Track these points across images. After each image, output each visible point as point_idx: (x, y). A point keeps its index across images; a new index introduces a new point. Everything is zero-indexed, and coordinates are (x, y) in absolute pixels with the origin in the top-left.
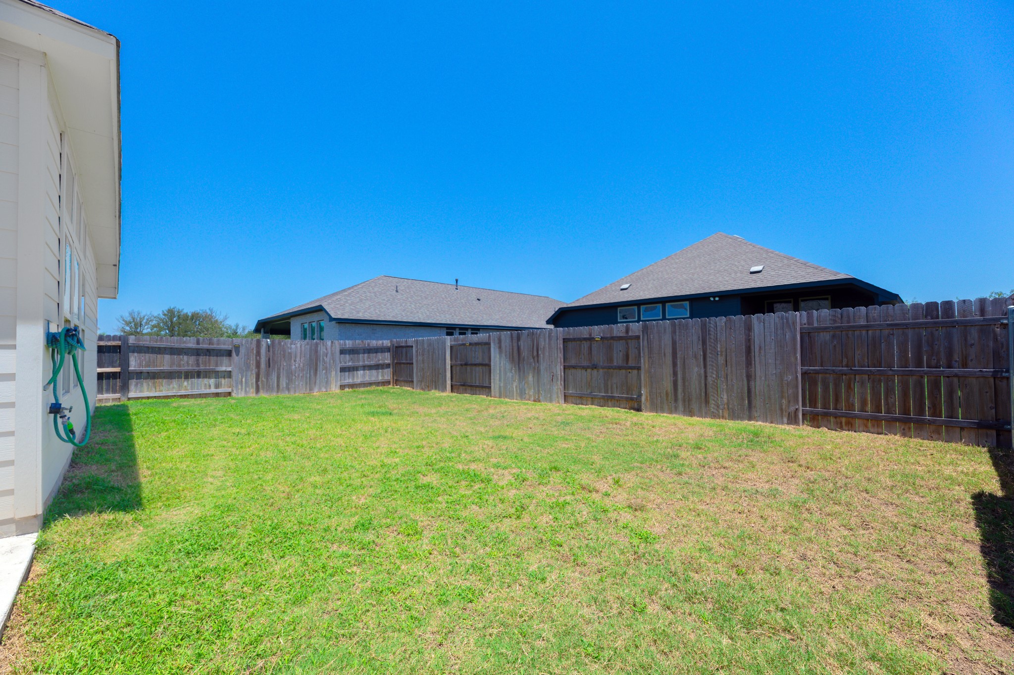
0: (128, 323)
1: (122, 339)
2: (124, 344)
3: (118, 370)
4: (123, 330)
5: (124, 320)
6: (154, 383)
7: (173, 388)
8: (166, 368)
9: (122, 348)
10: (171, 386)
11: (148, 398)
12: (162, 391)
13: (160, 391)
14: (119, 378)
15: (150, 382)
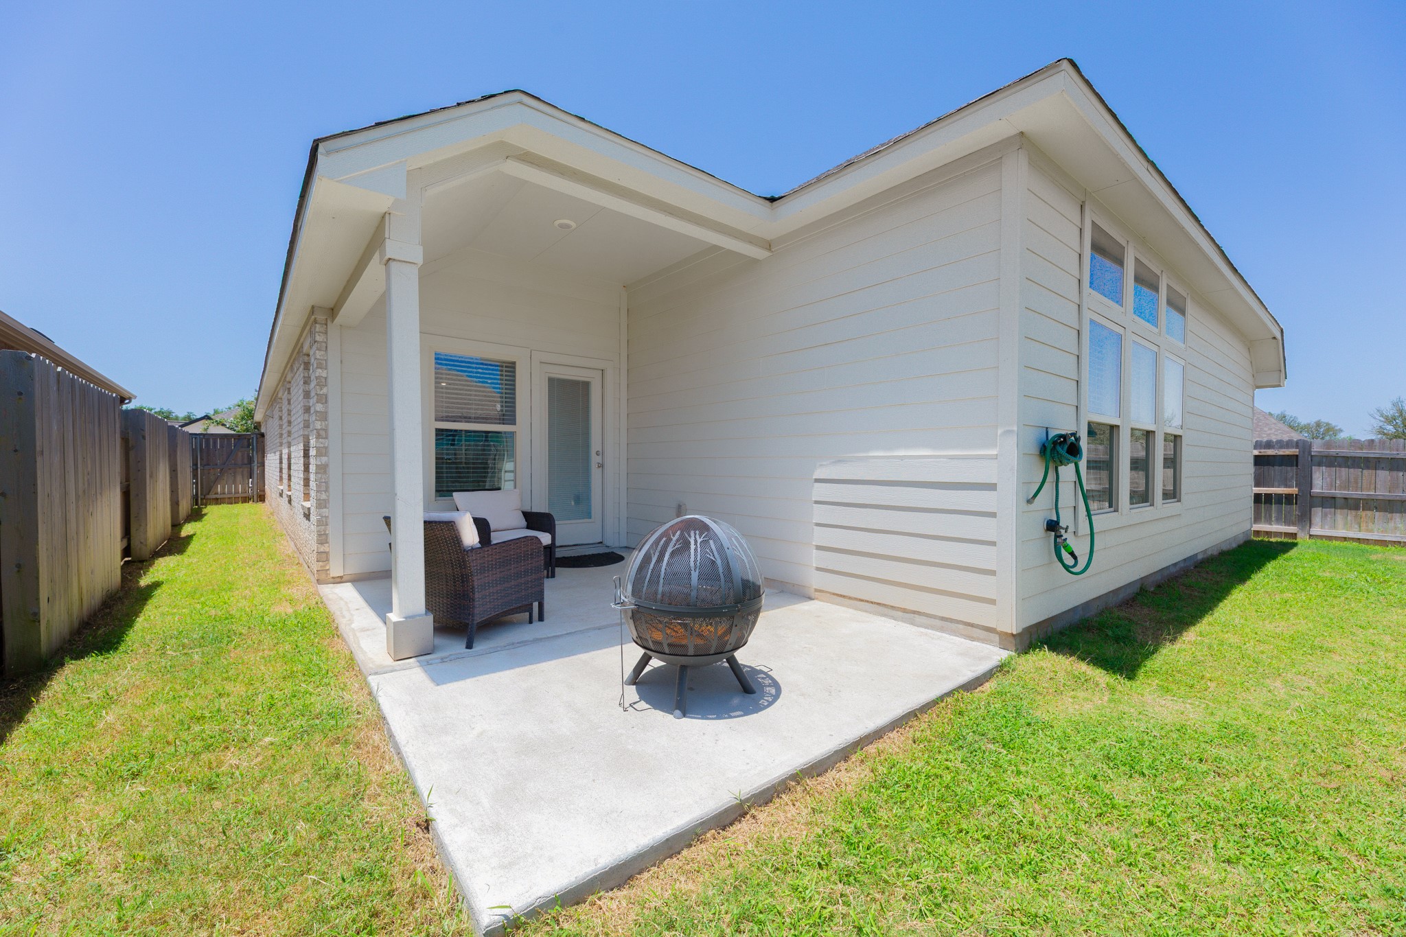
0: (1390, 420)
1: (1301, 445)
2: (1304, 452)
3: (1294, 490)
4: (1381, 431)
5: (1382, 415)
6: (1356, 516)
7: (1396, 528)
8: (1382, 492)
9: (1300, 459)
10: (1391, 525)
11: (1345, 539)
12: (1372, 531)
13: (1367, 531)
14: (1296, 504)
15: (1351, 514)
